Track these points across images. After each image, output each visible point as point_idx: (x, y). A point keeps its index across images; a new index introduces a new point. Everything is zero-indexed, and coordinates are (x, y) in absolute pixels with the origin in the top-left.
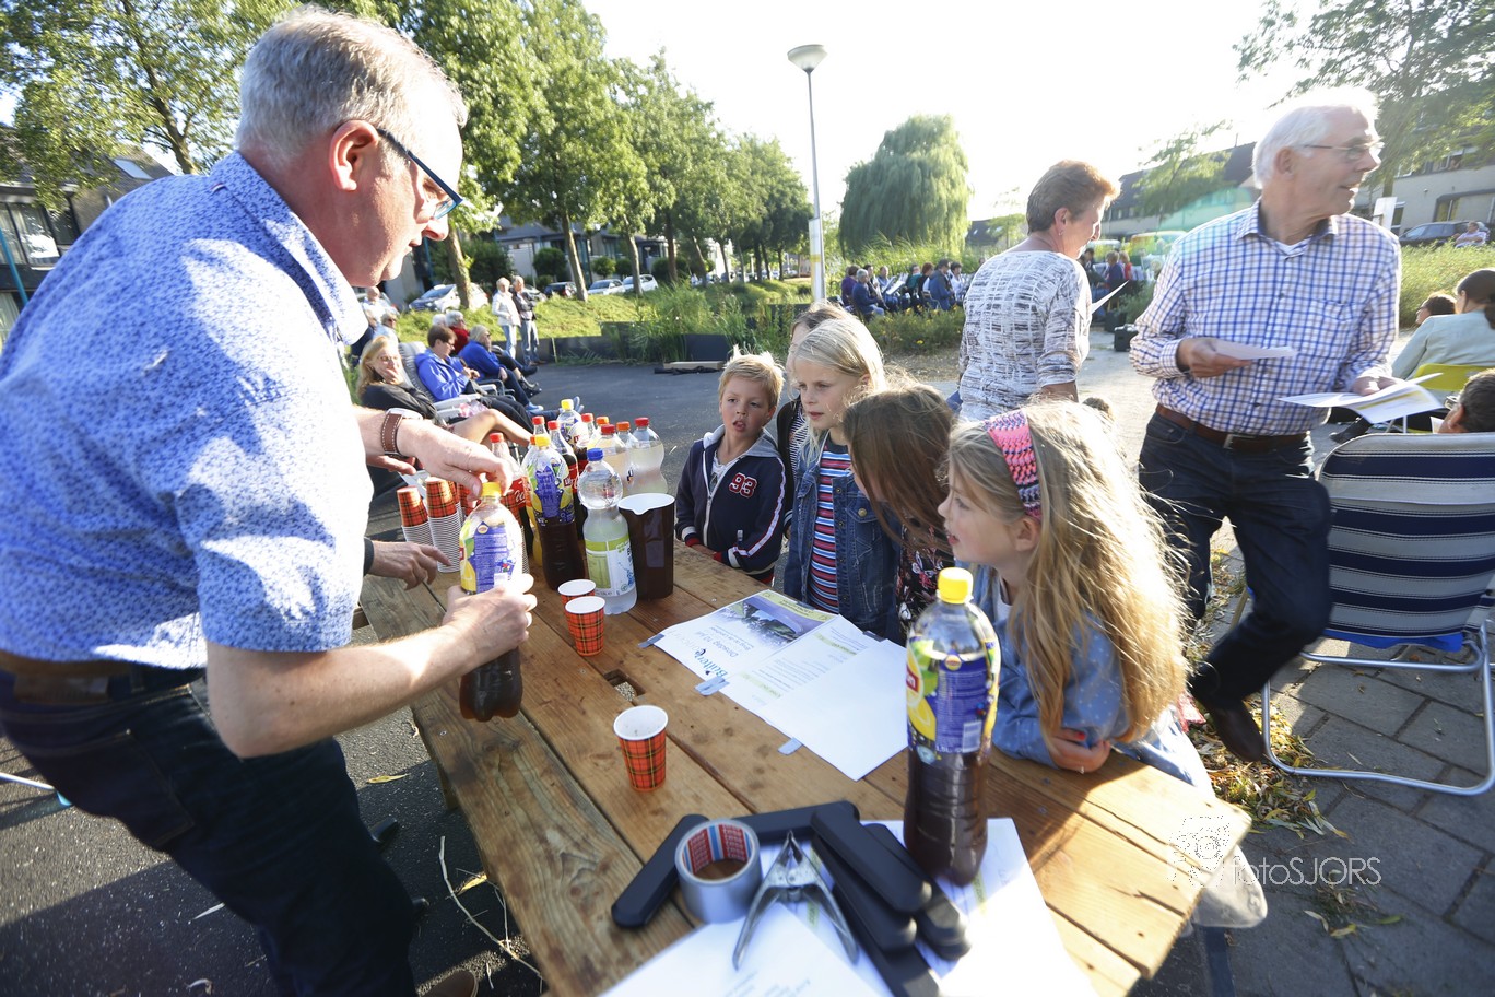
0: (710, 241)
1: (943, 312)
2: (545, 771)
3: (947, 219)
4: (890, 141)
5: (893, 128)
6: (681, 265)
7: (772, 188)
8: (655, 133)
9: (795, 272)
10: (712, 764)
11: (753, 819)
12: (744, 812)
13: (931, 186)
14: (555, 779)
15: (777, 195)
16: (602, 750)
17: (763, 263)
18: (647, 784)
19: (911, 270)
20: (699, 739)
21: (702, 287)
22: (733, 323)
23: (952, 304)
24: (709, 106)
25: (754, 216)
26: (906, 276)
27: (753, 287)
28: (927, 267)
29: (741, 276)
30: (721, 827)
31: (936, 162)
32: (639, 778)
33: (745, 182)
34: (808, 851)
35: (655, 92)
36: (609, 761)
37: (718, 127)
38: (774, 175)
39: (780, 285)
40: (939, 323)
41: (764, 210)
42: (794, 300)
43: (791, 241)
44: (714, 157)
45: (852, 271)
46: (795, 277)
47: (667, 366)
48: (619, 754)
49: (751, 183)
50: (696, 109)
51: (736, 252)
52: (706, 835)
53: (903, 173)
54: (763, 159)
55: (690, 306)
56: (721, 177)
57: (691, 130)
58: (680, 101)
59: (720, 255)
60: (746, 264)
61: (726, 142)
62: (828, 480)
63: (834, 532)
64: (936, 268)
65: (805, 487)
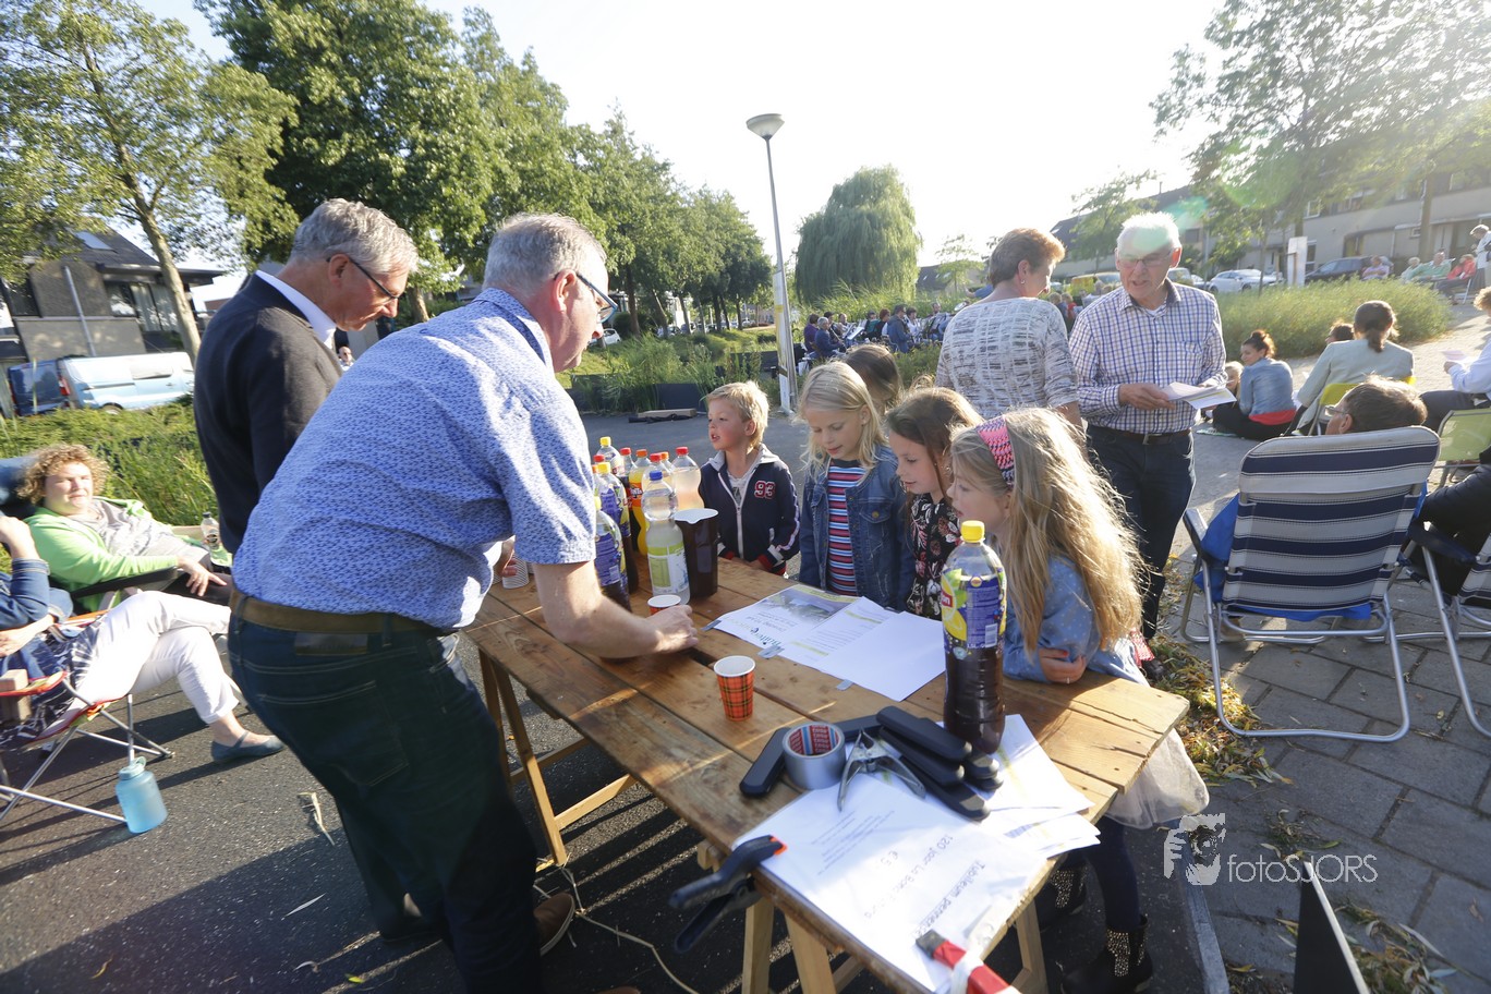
0: (669, 294)
1: (902, 354)
3: (899, 266)
4: (838, 194)
5: (841, 182)
6: (642, 318)
7: (727, 242)
8: (614, 193)
9: (753, 322)
13: (881, 237)
15: (733, 249)
17: (722, 314)
19: (869, 316)
21: (665, 337)
22: (704, 372)
23: (911, 347)
24: (665, 167)
25: (711, 269)
26: (865, 322)
27: (713, 337)
28: (884, 313)
29: (701, 327)
31: (884, 214)
33: (701, 236)
35: (613, 156)
37: (673, 187)
38: (729, 230)
39: (742, 333)
41: (721, 263)
42: (755, 348)
43: (749, 292)
44: (671, 213)
45: (813, 319)
46: (753, 326)
47: (641, 415)
49: (708, 238)
50: (654, 170)
51: (695, 304)
53: (854, 224)
54: (717, 215)
55: (659, 356)
56: (678, 232)
57: (648, 190)
58: (636, 163)
59: (679, 307)
60: (705, 314)
61: (680, 200)
62: (838, 490)
63: (848, 534)
64: (893, 314)
65: (817, 497)
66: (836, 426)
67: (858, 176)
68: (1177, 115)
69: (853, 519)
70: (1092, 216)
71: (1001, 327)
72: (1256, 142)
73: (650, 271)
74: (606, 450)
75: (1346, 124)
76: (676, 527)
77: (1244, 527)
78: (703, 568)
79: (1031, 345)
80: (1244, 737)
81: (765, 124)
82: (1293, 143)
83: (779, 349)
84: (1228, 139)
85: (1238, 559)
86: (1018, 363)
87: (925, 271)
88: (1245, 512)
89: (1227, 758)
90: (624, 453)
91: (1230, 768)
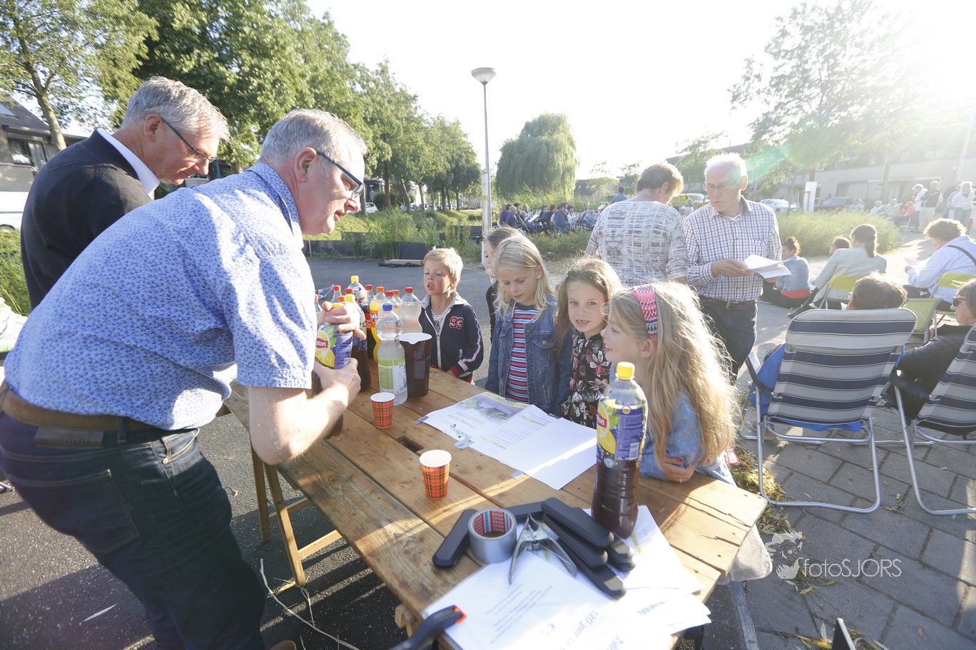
0: (412, 183)
1: (563, 235)
3: (563, 178)
4: (528, 128)
5: (531, 120)
6: (392, 198)
7: (454, 152)
8: (379, 112)
9: (466, 206)
13: (553, 157)
15: (456, 157)
17: (446, 199)
19: (543, 208)
21: (408, 211)
22: (431, 236)
23: (569, 230)
24: (415, 98)
25: (441, 169)
26: (540, 211)
27: (439, 214)
28: (552, 207)
29: (432, 207)
31: (556, 141)
33: (437, 147)
35: (380, 87)
37: (420, 112)
38: (455, 144)
39: (458, 214)
40: (561, 241)
41: (449, 166)
42: (466, 223)
43: (464, 187)
44: (417, 130)
45: (508, 207)
46: (467, 209)
47: (387, 262)
49: (440, 148)
50: (408, 99)
51: (429, 191)
53: (536, 148)
54: (448, 134)
55: (402, 223)
56: (421, 143)
57: (403, 113)
58: (396, 93)
59: (418, 192)
60: (435, 198)
61: (424, 121)
62: (520, 326)
63: (525, 356)
64: (558, 208)
65: (504, 330)
66: (521, 280)
67: (541, 117)
68: (744, 98)
69: (529, 345)
70: (688, 157)
71: (646, 219)
72: (789, 120)
73: (401, 166)
74: (355, 285)
75: (844, 114)
76: (400, 346)
77: (787, 367)
78: (418, 375)
79: (664, 235)
80: (775, 506)
81: (483, 74)
82: (812, 122)
83: (483, 225)
84: (774, 116)
85: (781, 388)
86: (654, 245)
87: (579, 183)
88: (787, 357)
89: (764, 520)
90: (368, 288)
91: (766, 527)
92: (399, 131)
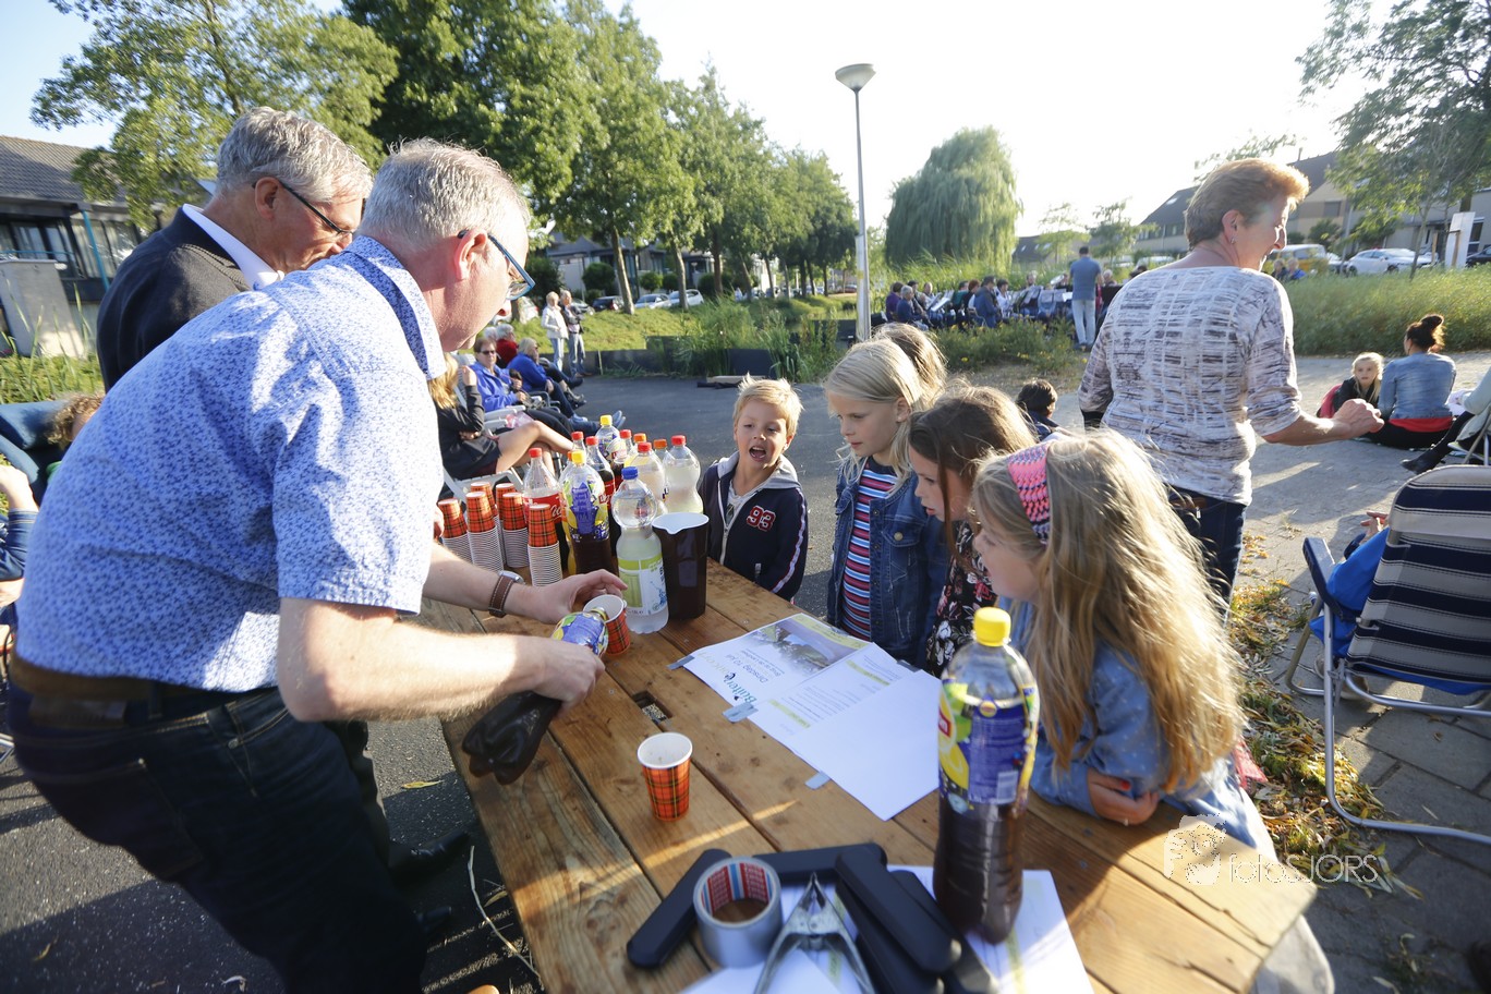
0: (756, 257)
1: (988, 329)
2: (569, 794)
3: (994, 236)
4: (936, 157)
5: (941, 144)
6: (726, 281)
7: (818, 205)
8: (704, 153)
9: (839, 288)
10: (736, 796)
11: (776, 858)
12: (767, 849)
13: (978, 202)
14: (577, 803)
15: (822, 213)
16: (626, 775)
17: (808, 279)
18: (670, 813)
19: (957, 287)
20: (724, 768)
21: (747, 301)
22: (776, 338)
23: (998, 321)
24: (757, 124)
25: (799, 232)
26: (952, 292)
27: (797, 303)
28: (973, 284)
29: (786, 292)
30: (742, 866)
31: (983, 179)
32: (661, 807)
33: (792, 198)
34: (831, 894)
35: (705, 112)
36: (633, 786)
37: (766, 145)
38: (820, 192)
39: (825, 301)
40: (984, 340)
41: (811, 227)
42: (837, 316)
43: (837, 256)
44: (762, 174)
45: (896, 288)
46: (840, 292)
47: (710, 380)
48: (642, 780)
49: (798, 199)
50: (750, 127)
51: (781, 268)
52: (726, 873)
53: (951, 190)
54: (809, 176)
55: (733, 321)
56: (768, 194)
57: (739, 147)
58: (730, 119)
59: (765, 270)
60: (791, 278)
61: (774, 160)
62: (866, 499)
64: (983, 286)
66: (859, 415)
67: (957, 138)
68: (1328, 71)
71: (1193, 306)
72: (1423, 102)
73: (736, 234)
77: (1388, 572)
79: (1232, 338)
82: (1469, 102)
83: (858, 318)
85: (1375, 610)
86: (1208, 360)
87: (1024, 241)
88: (1392, 556)
92: (733, 178)
